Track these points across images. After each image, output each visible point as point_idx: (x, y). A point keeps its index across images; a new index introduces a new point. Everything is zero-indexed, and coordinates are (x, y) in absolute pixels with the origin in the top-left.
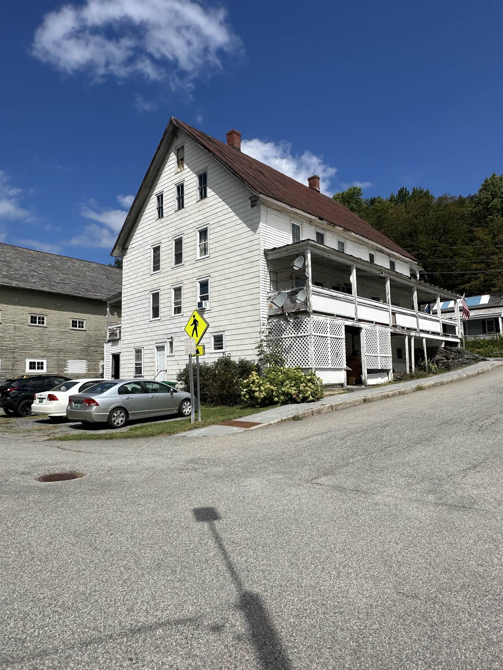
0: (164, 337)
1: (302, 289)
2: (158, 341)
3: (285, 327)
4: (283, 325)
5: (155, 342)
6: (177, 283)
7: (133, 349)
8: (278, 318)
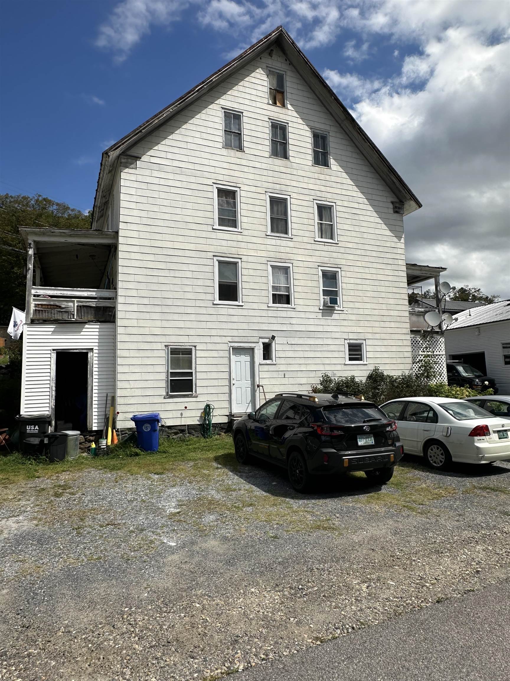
0: (256, 334)
1: (434, 311)
2: (236, 339)
3: (421, 344)
4: (420, 342)
5: (230, 339)
6: (279, 260)
7: (161, 346)
8: (414, 334)
